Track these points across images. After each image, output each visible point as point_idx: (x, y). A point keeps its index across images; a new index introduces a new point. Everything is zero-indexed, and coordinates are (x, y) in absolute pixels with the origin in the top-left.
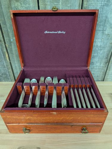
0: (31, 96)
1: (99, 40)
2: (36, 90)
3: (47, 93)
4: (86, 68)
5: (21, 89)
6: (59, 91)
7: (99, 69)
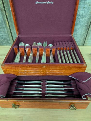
0: (25, 57)
1: (81, 9)
2: (29, 51)
3: (38, 54)
4: (71, 35)
5: (17, 51)
6: (48, 52)
7: (80, 35)
